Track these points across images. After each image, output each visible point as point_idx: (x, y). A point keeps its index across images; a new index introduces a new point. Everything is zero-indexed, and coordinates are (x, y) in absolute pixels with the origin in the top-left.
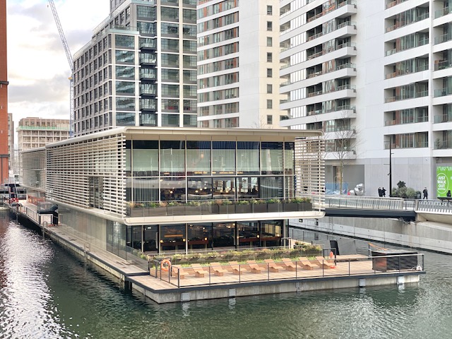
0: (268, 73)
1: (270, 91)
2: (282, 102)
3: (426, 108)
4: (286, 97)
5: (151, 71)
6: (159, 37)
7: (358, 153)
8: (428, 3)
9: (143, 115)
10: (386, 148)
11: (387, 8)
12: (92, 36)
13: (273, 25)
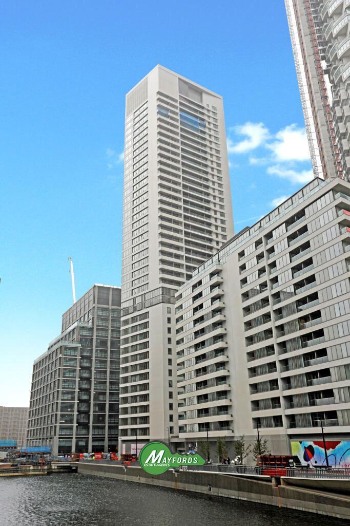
0: (169, 362)
1: (170, 386)
2: (179, 393)
3: (278, 398)
4: (182, 390)
5: (87, 371)
6: (94, 348)
7: (235, 431)
8: (268, 296)
9: (80, 404)
10: (255, 428)
11: (244, 316)
12: (48, 347)
13: (171, 320)
